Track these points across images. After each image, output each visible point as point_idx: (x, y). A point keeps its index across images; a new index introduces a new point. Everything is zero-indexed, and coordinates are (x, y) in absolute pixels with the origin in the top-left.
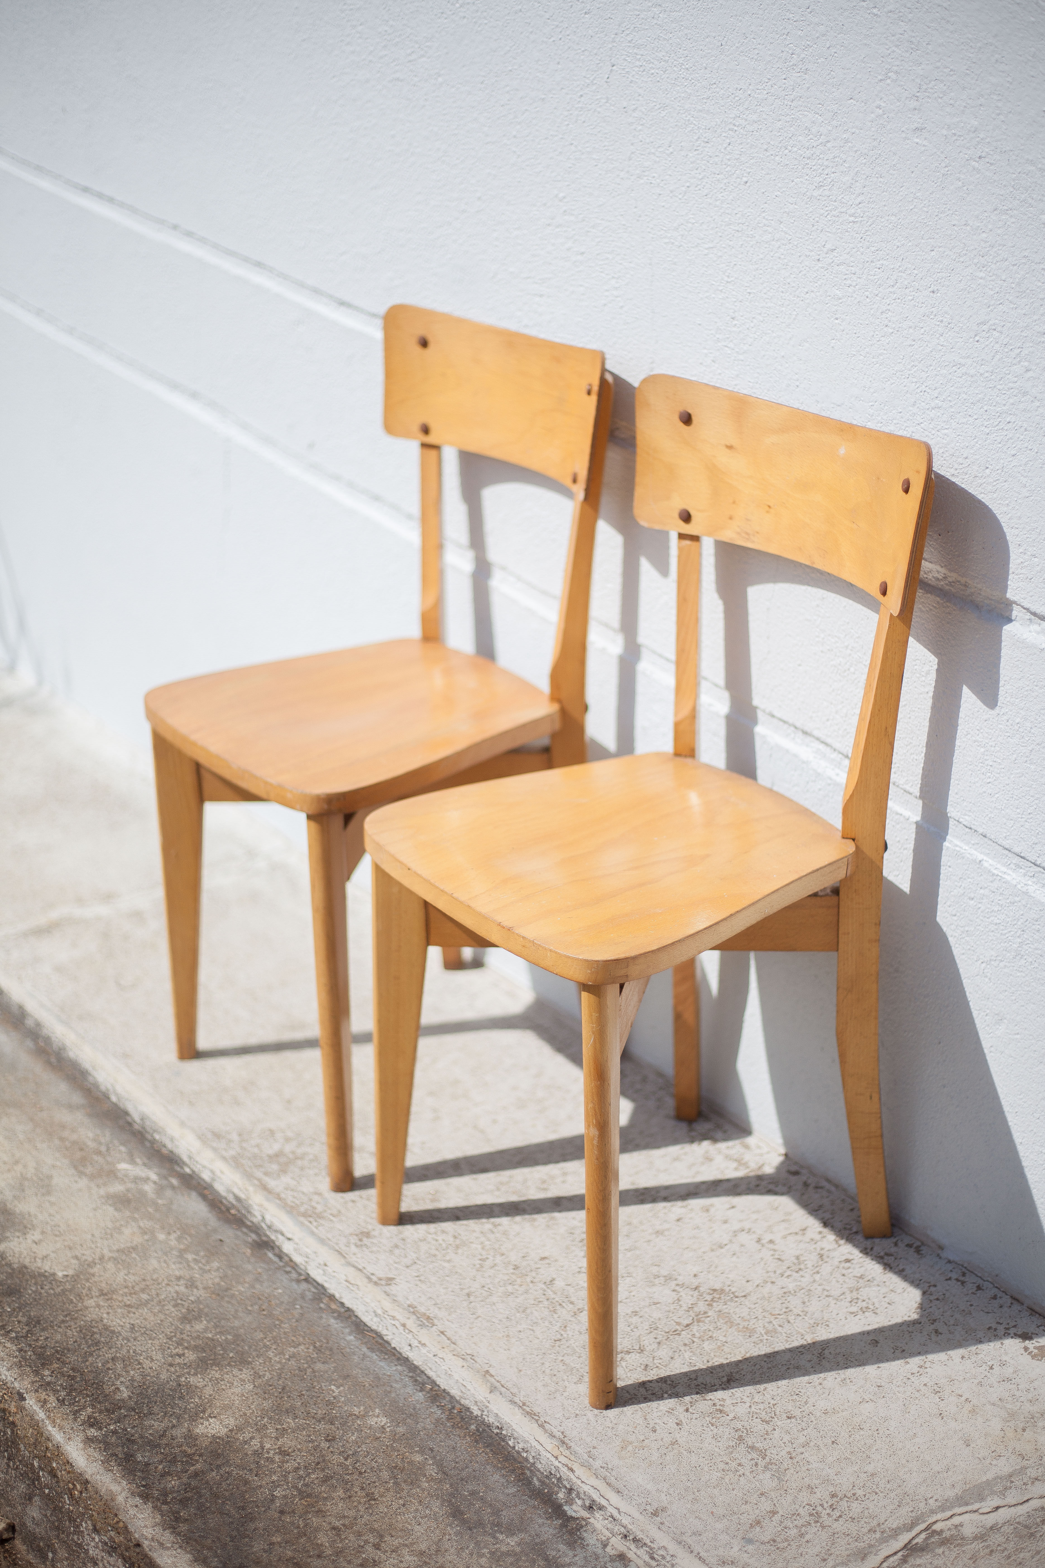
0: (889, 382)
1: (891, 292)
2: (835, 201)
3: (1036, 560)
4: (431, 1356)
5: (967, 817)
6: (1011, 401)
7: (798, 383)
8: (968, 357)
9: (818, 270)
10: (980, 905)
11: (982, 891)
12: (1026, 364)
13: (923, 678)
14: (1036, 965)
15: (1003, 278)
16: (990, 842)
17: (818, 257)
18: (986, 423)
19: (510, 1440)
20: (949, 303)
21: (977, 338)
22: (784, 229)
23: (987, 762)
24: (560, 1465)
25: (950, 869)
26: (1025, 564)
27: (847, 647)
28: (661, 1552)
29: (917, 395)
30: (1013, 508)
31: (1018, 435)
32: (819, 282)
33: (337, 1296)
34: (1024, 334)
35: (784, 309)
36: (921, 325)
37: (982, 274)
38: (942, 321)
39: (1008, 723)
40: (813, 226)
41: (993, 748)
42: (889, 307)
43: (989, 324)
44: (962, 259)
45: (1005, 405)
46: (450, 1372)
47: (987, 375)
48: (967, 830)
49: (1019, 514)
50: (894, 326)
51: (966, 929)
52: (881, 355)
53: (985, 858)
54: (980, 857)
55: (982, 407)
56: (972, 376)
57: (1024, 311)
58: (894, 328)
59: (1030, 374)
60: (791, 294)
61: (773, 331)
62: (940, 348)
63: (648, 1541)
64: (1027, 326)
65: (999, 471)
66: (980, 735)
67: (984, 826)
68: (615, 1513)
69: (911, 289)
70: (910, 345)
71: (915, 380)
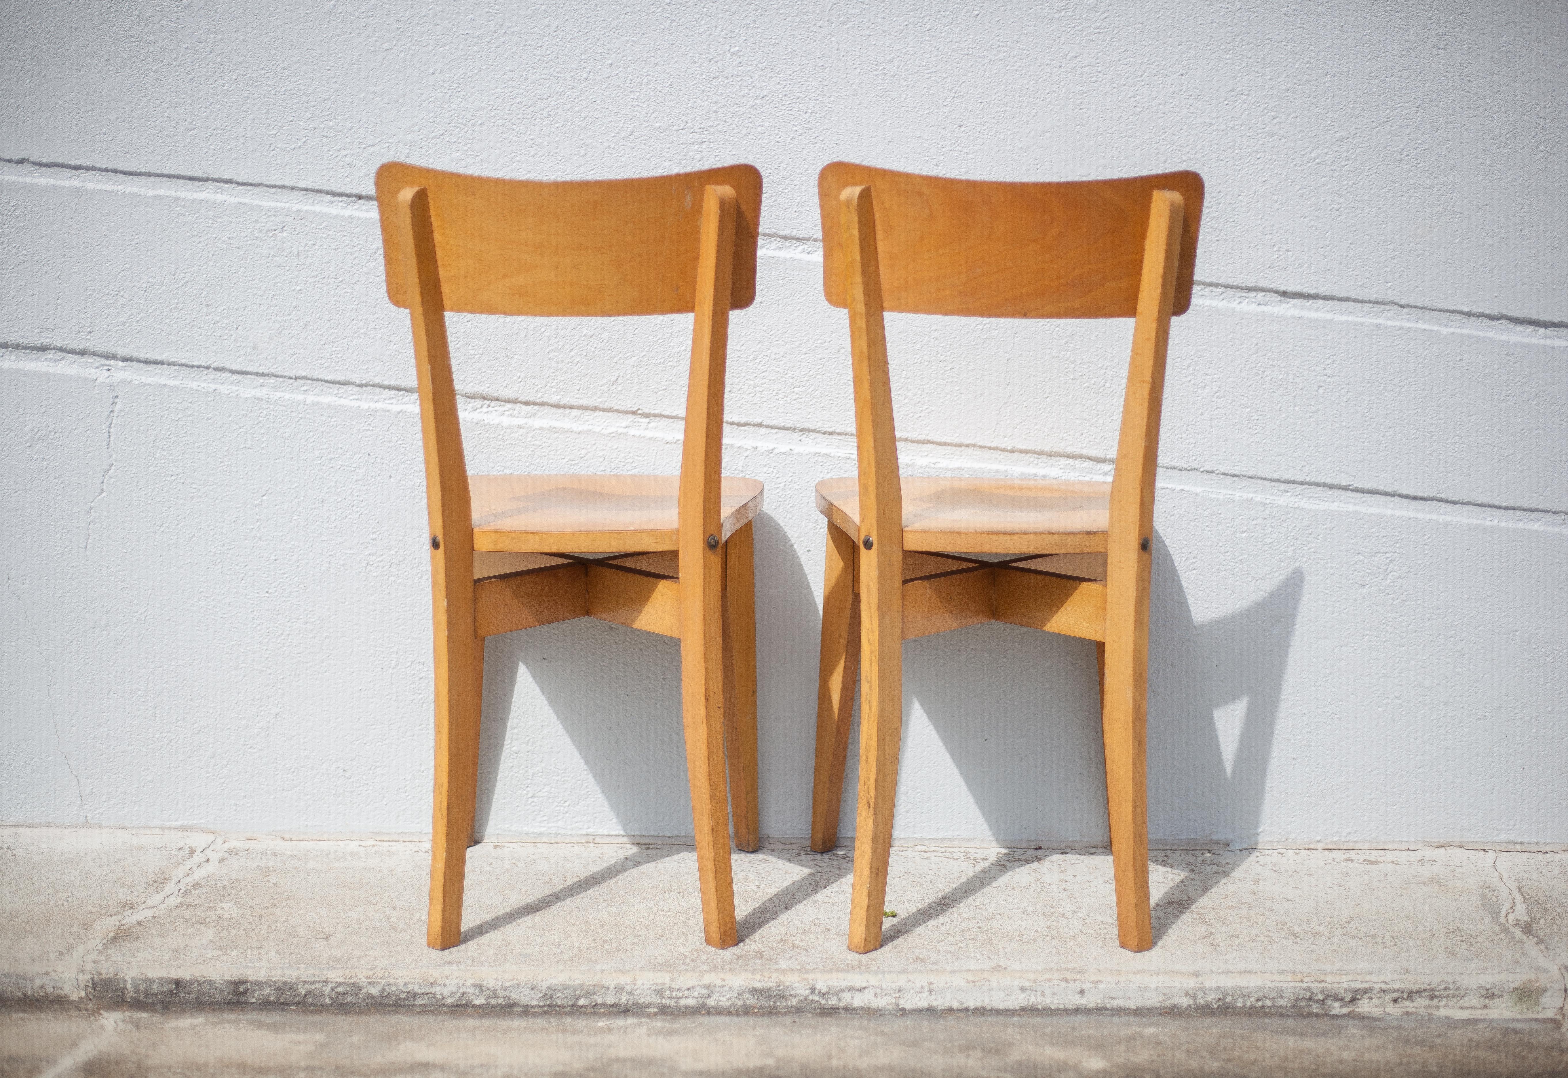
0: (1139, 149)
1: (1139, 81)
2: (1079, 19)
3: (1289, 253)
4: (1113, 985)
5: (1236, 468)
6: (1261, 142)
7: (1038, 167)
8: (1218, 117)
9: (1060, 74)
10: (1253, 534)
11: (1254, 522)
12: (1272, 114)
13: (1185, 371)
14: (1310, 561)
15: (1249, 56)
16: (1258, 481)
17: (1059, 64)
18: (1237, 163)
19: (1237, 1002)
20: (1198, 81)
21: (1226, 103)
22: (1021, 47)
23: (1252, 419)
24: (1309, 984)
25: (1222, 516)
26: (1280, 258)
27: (1101, 368)
28: (1442, 986)
29: (1169, 154)
30: (1266, 220)
31: (1268, 166)
32: (1062, 84)
33: (955, 1005)
34: (1270, 93)
35: (1022, 110)
36: (1171, 101)
37: (1228, 56)
38: (1191, 95)
39: (1272, 382)
40: (1055, 40)
41: (1258, 406)
42: (1137, 92)
43: (1237, 91)
44: (1209, 48)
45: (1254, 146)
46: (1143, 986)
47: (1236, 127)
48: (1235, 479)
49: (1272, 223)
50: (1143, 105)
51: (1240, 558)
52: (1129, 129)
53: (1254, 495)
54: (1250, 496)
55: (1233, 152)
56: (1223, 131)
57: (1269, 77)
58: (1143, 107)
59: (1276, 121)
60: (1030, 97)
61: (1008, 130)
62: (1190, 115)
63: (1426, 987)
64: (1273, 87)
65: (1252, 195)
66: (1245, 399)
67: (1253, 469)
68: (1384, 986)
69: (1160, 76)
70: (1161, 118)
71: (1164, 143)
